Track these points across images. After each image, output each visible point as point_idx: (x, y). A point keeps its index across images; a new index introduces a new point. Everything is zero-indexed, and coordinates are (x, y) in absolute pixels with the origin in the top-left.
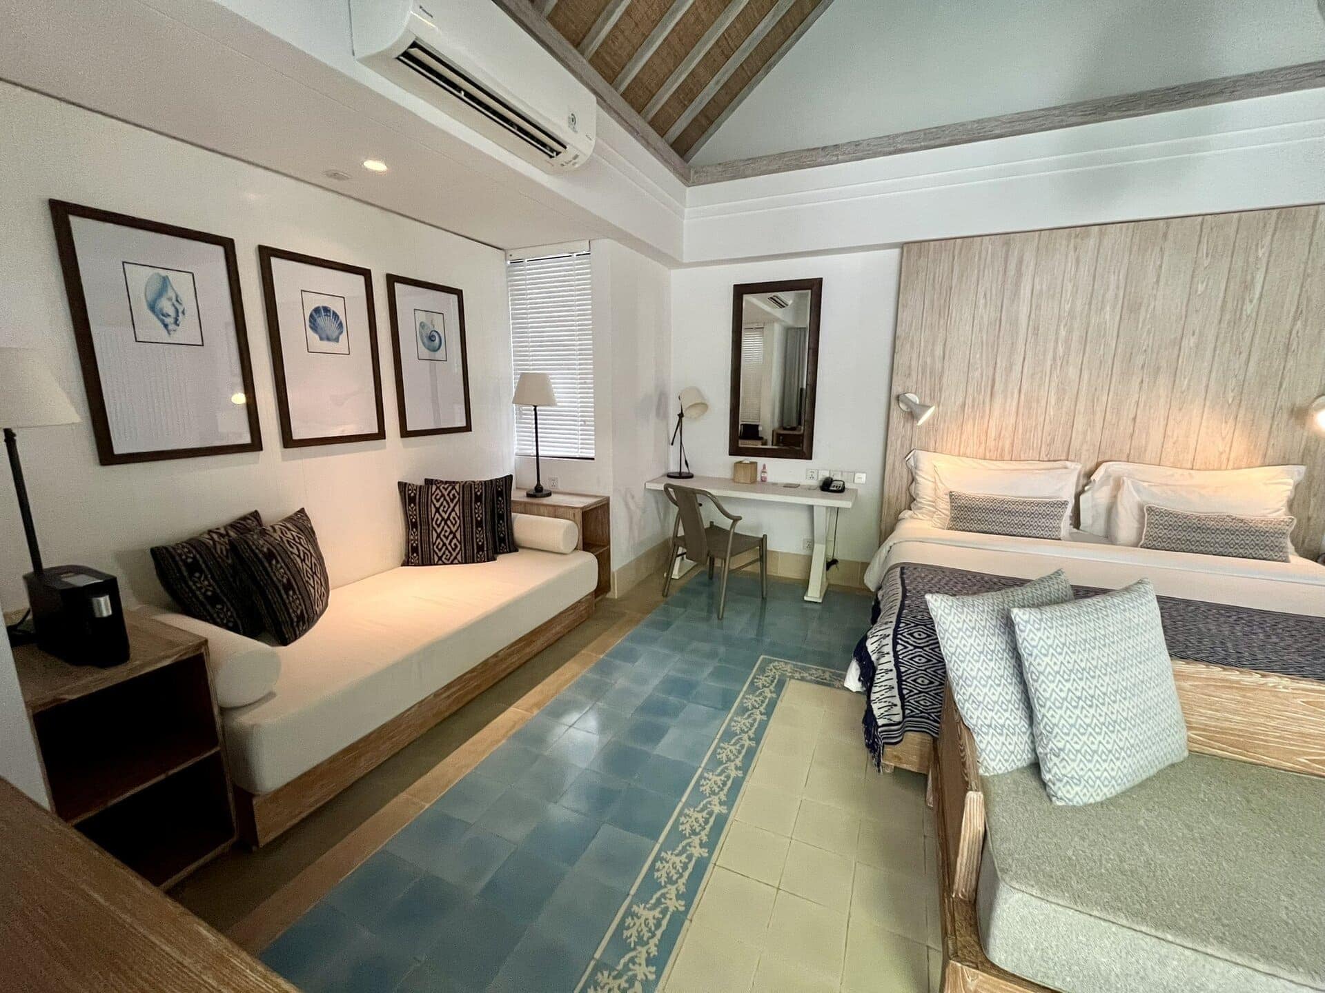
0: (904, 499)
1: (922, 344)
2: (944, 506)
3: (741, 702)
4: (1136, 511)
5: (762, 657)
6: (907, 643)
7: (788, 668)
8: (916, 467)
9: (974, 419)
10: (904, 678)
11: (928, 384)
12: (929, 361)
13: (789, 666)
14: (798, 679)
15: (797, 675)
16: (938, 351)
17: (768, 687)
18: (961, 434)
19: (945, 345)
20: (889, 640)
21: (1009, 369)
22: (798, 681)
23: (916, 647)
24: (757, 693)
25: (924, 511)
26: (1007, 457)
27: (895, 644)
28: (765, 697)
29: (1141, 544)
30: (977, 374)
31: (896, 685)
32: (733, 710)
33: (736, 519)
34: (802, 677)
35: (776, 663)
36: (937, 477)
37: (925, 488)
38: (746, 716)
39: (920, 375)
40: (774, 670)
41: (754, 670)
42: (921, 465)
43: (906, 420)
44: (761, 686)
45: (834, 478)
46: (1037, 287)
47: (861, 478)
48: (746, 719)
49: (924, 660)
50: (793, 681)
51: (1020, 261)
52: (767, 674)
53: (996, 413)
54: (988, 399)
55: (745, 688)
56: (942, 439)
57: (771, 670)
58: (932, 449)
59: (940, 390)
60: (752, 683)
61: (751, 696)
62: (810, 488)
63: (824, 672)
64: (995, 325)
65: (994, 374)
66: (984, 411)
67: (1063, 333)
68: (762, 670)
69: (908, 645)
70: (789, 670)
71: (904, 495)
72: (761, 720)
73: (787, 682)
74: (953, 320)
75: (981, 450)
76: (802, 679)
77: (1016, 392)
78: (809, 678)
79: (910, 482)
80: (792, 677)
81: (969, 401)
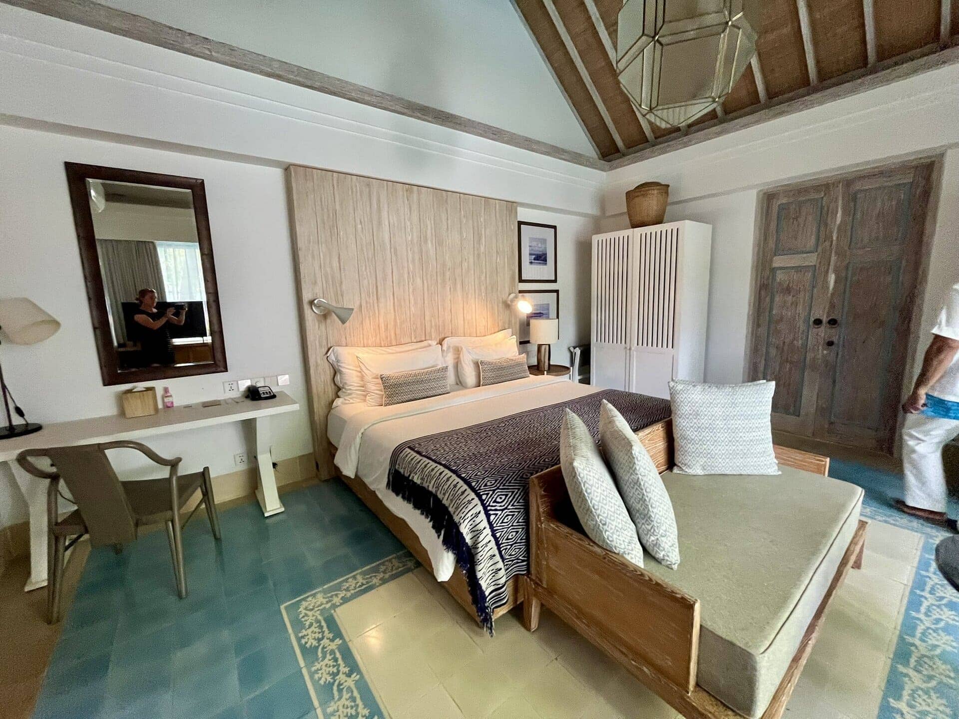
0: (330, 390)
1: (322, 257)
2: (375, 388)
3: (315, 683)
4: (472, 365)
5: (282, 607)
6: (496, 510)
7: (320, 598)
8: (338, 361)
9: (369, 317)
10: (500, 542)
11: (331, 290)
12: (328, 270)
13: (320, 596)
14: (341, 604)
15: (336, 600)
16: (335, 264)
17: (323, 638)
18: (363, 329)
19: (339, 258)
20: (482, 516)
21: (385, 279)
22: (344, 606)
23: (502, 510)
24: (320, 655)
25: (354, 396)
26: (394, 343)
27: (488, 516)
28: (332, 652)
29: (481, 383)
30: (366, 282)
31: (497, 552)
32: (316, 703)
33: (174, 464)
34: (342, 598)
35: (304, 604)
36: (361, 365)
37: (350, 376)
38: (336, 696)
39: (324, 282)
40: (310, 613)
41: (290, 630)
42: (341, 358)
43: (320, 322)
44: (315, 643)
45: (258, 385)
46: (391, 221)
47: (284, 380)
48: (340, 698)
49: (510, 517)
50: (338, 610)
51: (379, 201)
52: (308, 623)
53: (382, 311)
54: (376, 301)
55: (302, 663)
56: (350, 335)
57: (306, 615)
58: (344, 344)
59: (342, 296)
60: (303, 648)
61: (318, 666)
62: (236, 402)
63: (354, 577)
64: (371, 245)
65: (376, 283)
66: (374, 311)
67: (410, 255)
68: (298, 624)
69: (497, 512)
70: (324, 601)
71: (329, 387)
72: (356, 682)
73: (335, 615)
74: (342, 240)
75: (378, 341)
76: (345, 600)
77: (392, 296)
78: (349, 594)
79: (332, 374)
80: (334, 606)
81: (364, 304)
